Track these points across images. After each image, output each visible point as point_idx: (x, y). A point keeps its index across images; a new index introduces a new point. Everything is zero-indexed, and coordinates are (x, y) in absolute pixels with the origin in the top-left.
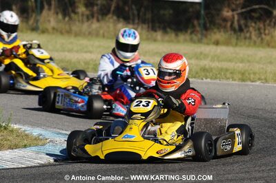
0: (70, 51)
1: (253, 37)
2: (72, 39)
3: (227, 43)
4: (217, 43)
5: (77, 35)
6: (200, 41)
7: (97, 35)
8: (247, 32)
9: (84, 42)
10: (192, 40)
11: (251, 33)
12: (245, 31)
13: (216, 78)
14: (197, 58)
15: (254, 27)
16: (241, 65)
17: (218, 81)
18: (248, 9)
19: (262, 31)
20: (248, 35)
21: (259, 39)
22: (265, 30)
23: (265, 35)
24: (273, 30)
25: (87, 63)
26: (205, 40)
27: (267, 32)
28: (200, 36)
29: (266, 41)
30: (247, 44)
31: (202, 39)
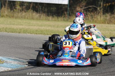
0: (13, 24)
1: (90, 19)
2: (14, 20)
5: (16, 18)
6: (67, 21)
7: (25, 18)
8: (87, 17)
9: (19, 21)
10: (64, 20)
11: (88, 17)
15: (90, 15)
18: (88, 7)
19: (93, 16)
20: (87, 18)
21: (92, 20)
22: (94, 16)
23: (94, 18)
24: (97, 16)
25: (21, 30)
26: (69, 20)
27: (95, 17)
28: (67, 18)
29: (94, 20)
30: (87, 22)
31: (68, 20)
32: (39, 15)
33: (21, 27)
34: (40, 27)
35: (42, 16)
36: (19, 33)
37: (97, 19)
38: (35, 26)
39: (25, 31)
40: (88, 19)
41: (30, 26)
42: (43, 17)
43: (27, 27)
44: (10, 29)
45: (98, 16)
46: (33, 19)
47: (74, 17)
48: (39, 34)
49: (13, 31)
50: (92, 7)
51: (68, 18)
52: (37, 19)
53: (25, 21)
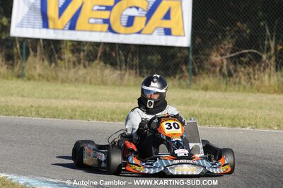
0: (56, 98)
1: (243, 82)
2: (59, 86)
3: (216, 88)
4: (206, 89)
5: (63, 82)
6: (188, 87)
7: (84, 82)
8: (237, 77)
9: (70, 88)
10: (180, 86)
11: (240, 78)
12: (234, 76)
13: (205, 124)
14: (186, 104)
15: (244, 72)
16: (230, 110)
17: (207, 127)
18: (237, 53)
19: (252, 76)
20: (237, 80)
21: (249, 84)
22: (254, 75)
23: (255, 79)
24: (262, 74)
25: (74, 110)
26: (194, 86)
27: (256, 76)
28: (188, 81)
29: (256, 86)
30: (236, 88)
31: (190, 85)
32: (120, 74)
33: (75, 103)
34: (122, 104)
35: (127, 76)
36: (71, 118)
37: (262, 82)
38: (108, 100)
39: (85, 115)
40: (240, 83)
41: (96, 100)
42: (128, 79)
43: (89, 104)
44: (48, 108)
45: (264, 76)
46: (104, 83)
47: (204, 79)
48: (119, 121)
49: (56, 113)
50: (249, 53)
51: (191, 80)
52: (114, 84)
53: (83, 89)
